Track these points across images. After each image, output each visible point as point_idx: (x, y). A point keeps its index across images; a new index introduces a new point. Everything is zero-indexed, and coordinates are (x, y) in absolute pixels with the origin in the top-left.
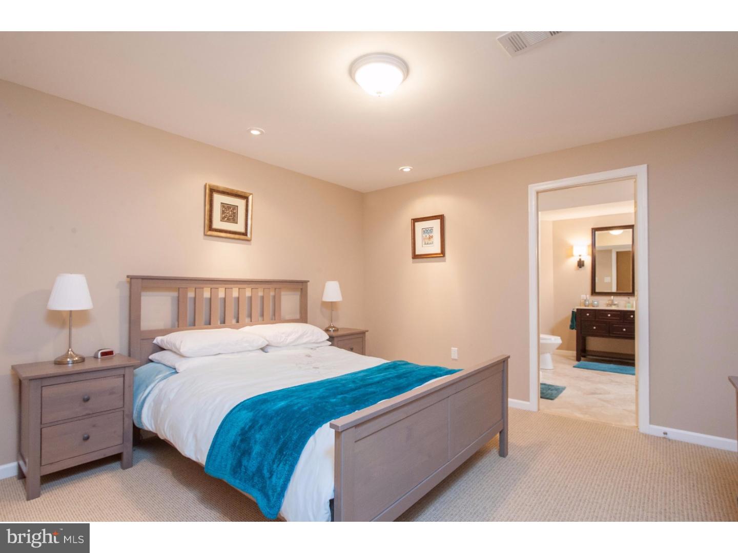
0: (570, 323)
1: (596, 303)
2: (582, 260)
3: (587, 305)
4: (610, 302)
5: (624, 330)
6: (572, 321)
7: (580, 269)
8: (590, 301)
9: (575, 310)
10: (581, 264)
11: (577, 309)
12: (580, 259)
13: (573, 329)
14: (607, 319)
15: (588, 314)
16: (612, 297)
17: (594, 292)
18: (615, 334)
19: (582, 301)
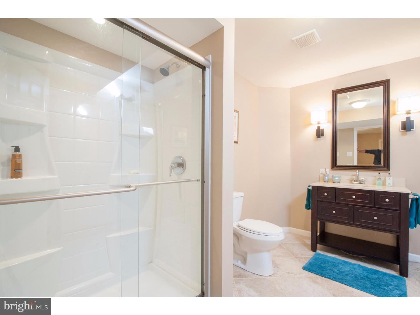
0: (305, 202)
1: (337, 178)
2: (321, 128)
3: (326, 180)
4: (354, 177)
5: (376, 218)
6: (308, 200)
7: (319, 138)
8: (330, 177)
9: (310, 188)
10: (320, 133)
11: (313, 187)
12: (319, 128)
13: (309, 209)
14: (352, 202)
15: (326, 194)
16: (357, 171)
17: (335, 165)
18: (361, 222)
19: (321, 176)
